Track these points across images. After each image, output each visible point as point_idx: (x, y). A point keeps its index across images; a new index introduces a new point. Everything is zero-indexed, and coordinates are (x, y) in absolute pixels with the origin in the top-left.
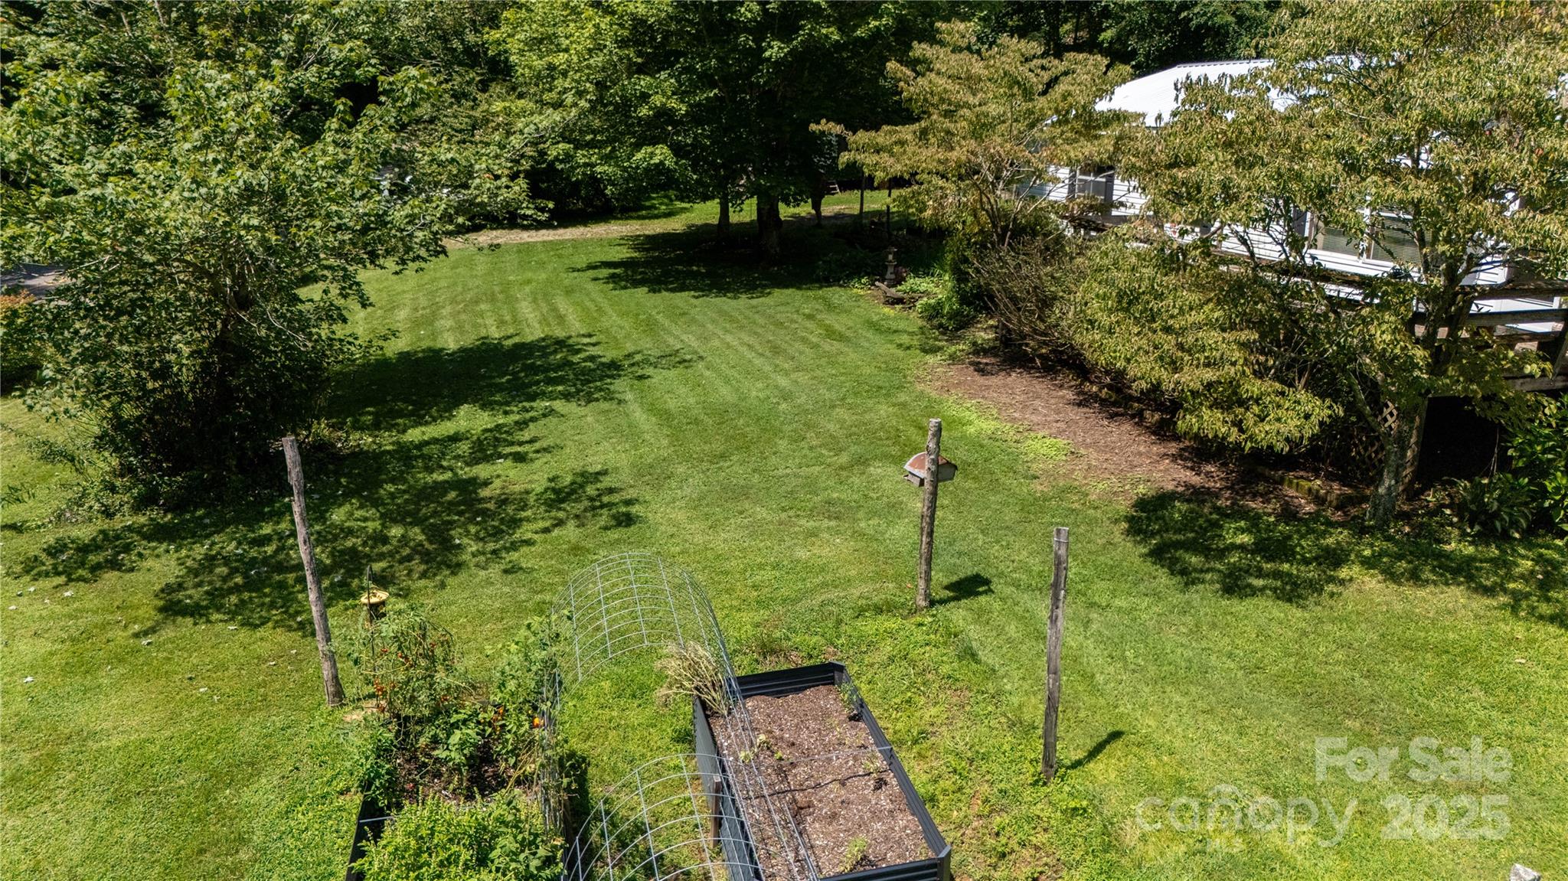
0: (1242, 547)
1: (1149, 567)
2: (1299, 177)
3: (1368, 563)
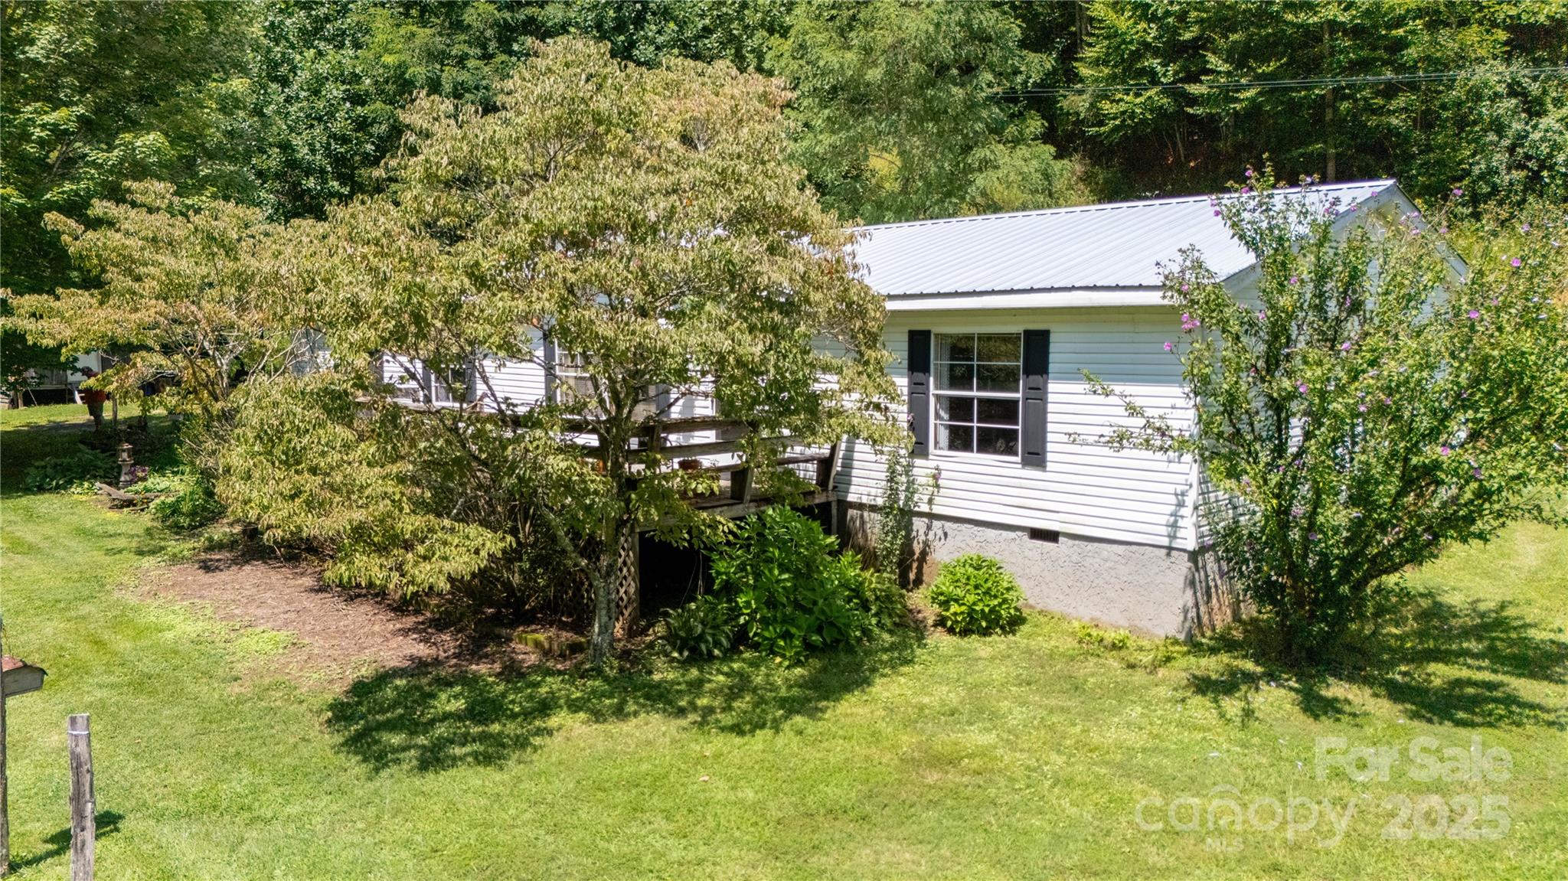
3: (576, 706)
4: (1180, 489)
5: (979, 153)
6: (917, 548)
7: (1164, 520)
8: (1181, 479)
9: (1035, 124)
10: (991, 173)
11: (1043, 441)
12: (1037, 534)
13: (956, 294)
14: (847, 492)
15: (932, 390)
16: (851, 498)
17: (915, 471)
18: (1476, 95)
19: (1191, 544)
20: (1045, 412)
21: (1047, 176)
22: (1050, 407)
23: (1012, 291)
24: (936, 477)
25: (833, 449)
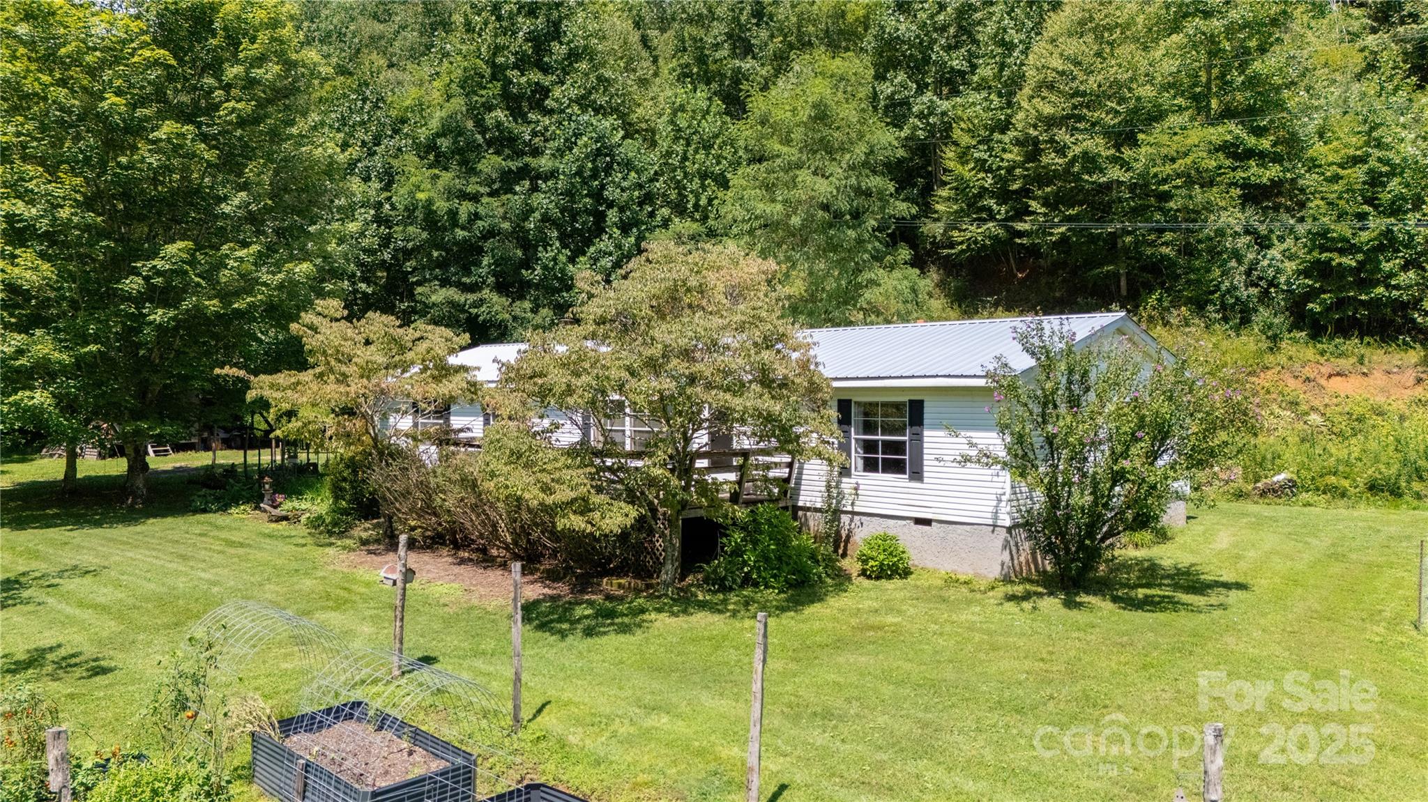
0: (587, 617)
1: (539, 634)
2: (608, 378)
3: (659, 610)
4: (1000, 491)
5: (867, 275)
6: (844, 534)
7: (991, 509)
8: (1000, 485)
9: (905, 253)
10: (876, 290)
11: (922, 465)
12: (919, 521)
13: (868, 378)
14: (798, 500)
15: (853, 435)
16: (800, 504)
17: (843, 485)
18: (1220, 233)
19: (1008, 523)
20: (922, 448)
21: (914, 291)
22: (925, 445)
23: (902, 377)
24: (856, 489)
25: (790, 473)
